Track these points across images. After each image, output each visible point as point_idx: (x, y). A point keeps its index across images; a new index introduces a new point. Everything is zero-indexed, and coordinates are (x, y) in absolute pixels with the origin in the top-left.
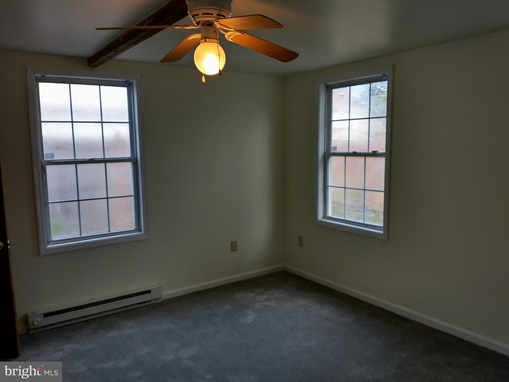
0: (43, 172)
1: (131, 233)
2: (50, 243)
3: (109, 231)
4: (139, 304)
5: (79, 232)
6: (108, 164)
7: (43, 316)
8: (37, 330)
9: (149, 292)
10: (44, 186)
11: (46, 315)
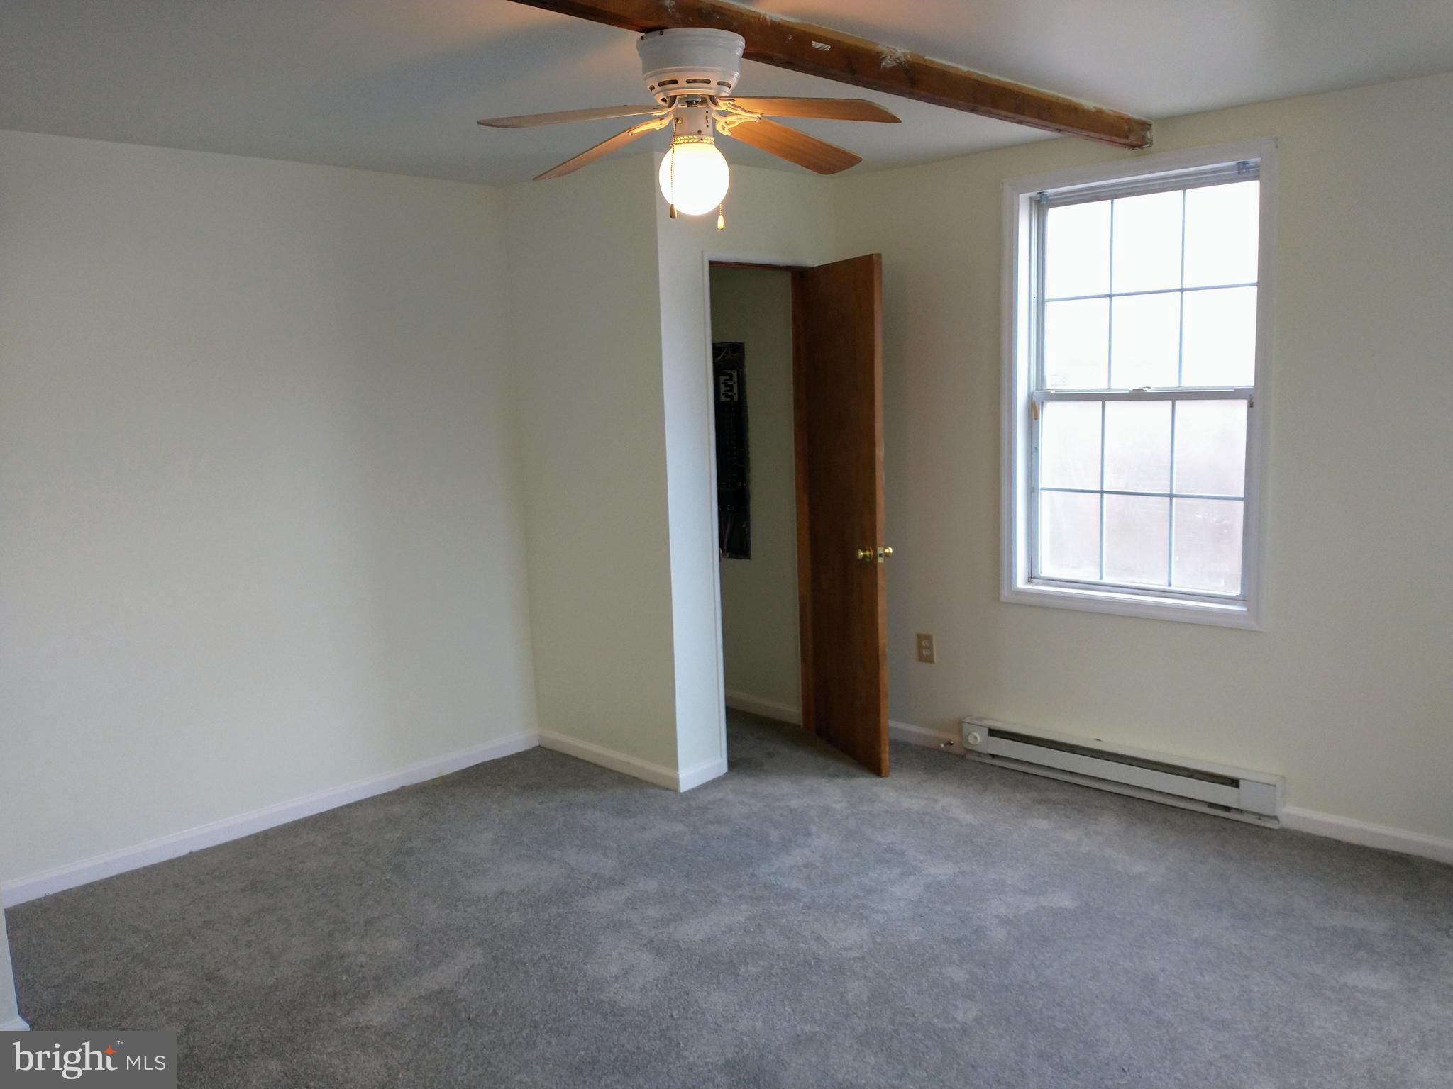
0: (1033, 417)
1: (1226, 604)
2: (1034, 580)
3: (1170, 585)
4: (1211, 805)
5: (1098, 571)
6: (1180, 404)
7: (986, 731)
8: (979, 756)
9: (1234, 783)
10: (1034, 449)
11: (993, 732)
